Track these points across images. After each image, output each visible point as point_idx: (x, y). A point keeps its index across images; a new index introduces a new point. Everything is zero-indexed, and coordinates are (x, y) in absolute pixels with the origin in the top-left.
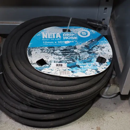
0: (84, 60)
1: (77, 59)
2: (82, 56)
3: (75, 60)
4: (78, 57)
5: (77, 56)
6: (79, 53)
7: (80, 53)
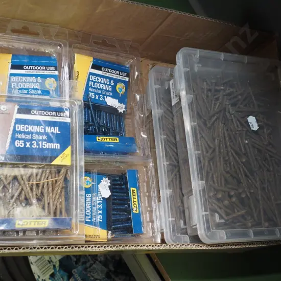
0: (89, 277)
1: (84, 265)
2: (94, 269)
3: (80, 263)
4: (88, 265)
5: (89, 261)
6: (99, 260)
7: (100, 262)
